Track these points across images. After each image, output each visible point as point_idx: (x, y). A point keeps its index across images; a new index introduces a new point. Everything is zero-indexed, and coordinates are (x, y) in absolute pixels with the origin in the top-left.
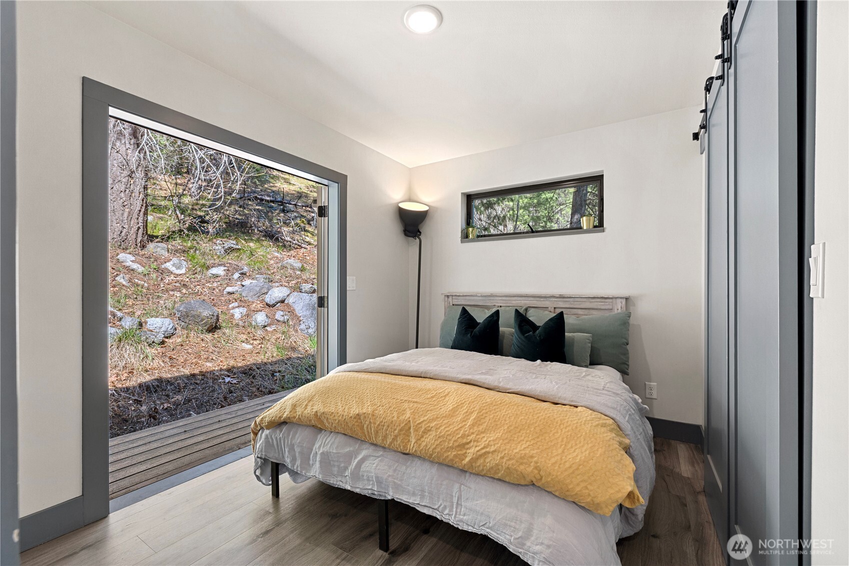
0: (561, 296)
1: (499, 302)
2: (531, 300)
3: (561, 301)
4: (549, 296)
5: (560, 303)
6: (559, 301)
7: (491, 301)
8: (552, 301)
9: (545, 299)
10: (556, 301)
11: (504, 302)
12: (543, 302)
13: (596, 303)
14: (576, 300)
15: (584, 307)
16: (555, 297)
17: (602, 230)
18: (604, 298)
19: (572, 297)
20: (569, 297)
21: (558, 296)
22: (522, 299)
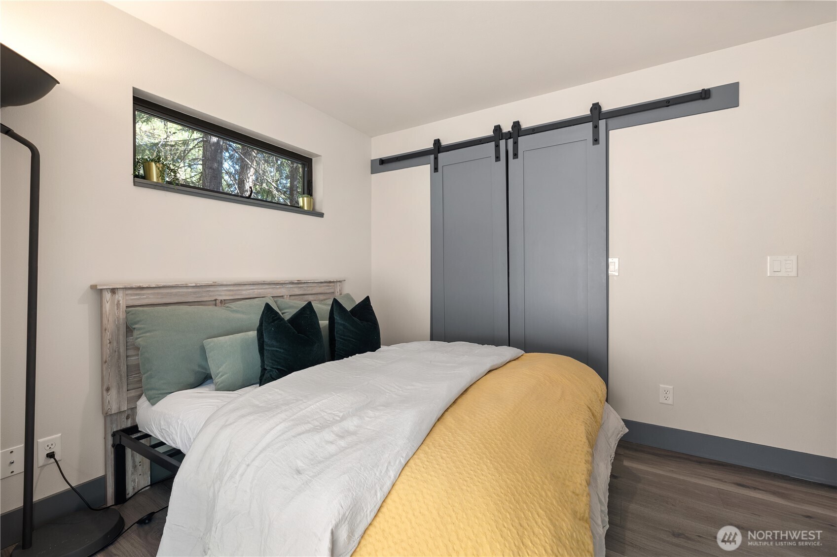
0: (299, 282)
1: (223, 293)
2: (266, 288)
3: (296, 287)
4: (288, 282)
5: (295, 290)
6: (294, 287)
7: (210, 294)
8: (288, 288)
10: (291, 287)
11: (231, 293)
12: (279, 290)
13: (323, 288)
15: (314, 293)
16: (292, 283)
17: (321, 215)
18: (330, 282)
19: (307, 282)
20: (305, 283)
21: (296, 282)
22: (254, 287)
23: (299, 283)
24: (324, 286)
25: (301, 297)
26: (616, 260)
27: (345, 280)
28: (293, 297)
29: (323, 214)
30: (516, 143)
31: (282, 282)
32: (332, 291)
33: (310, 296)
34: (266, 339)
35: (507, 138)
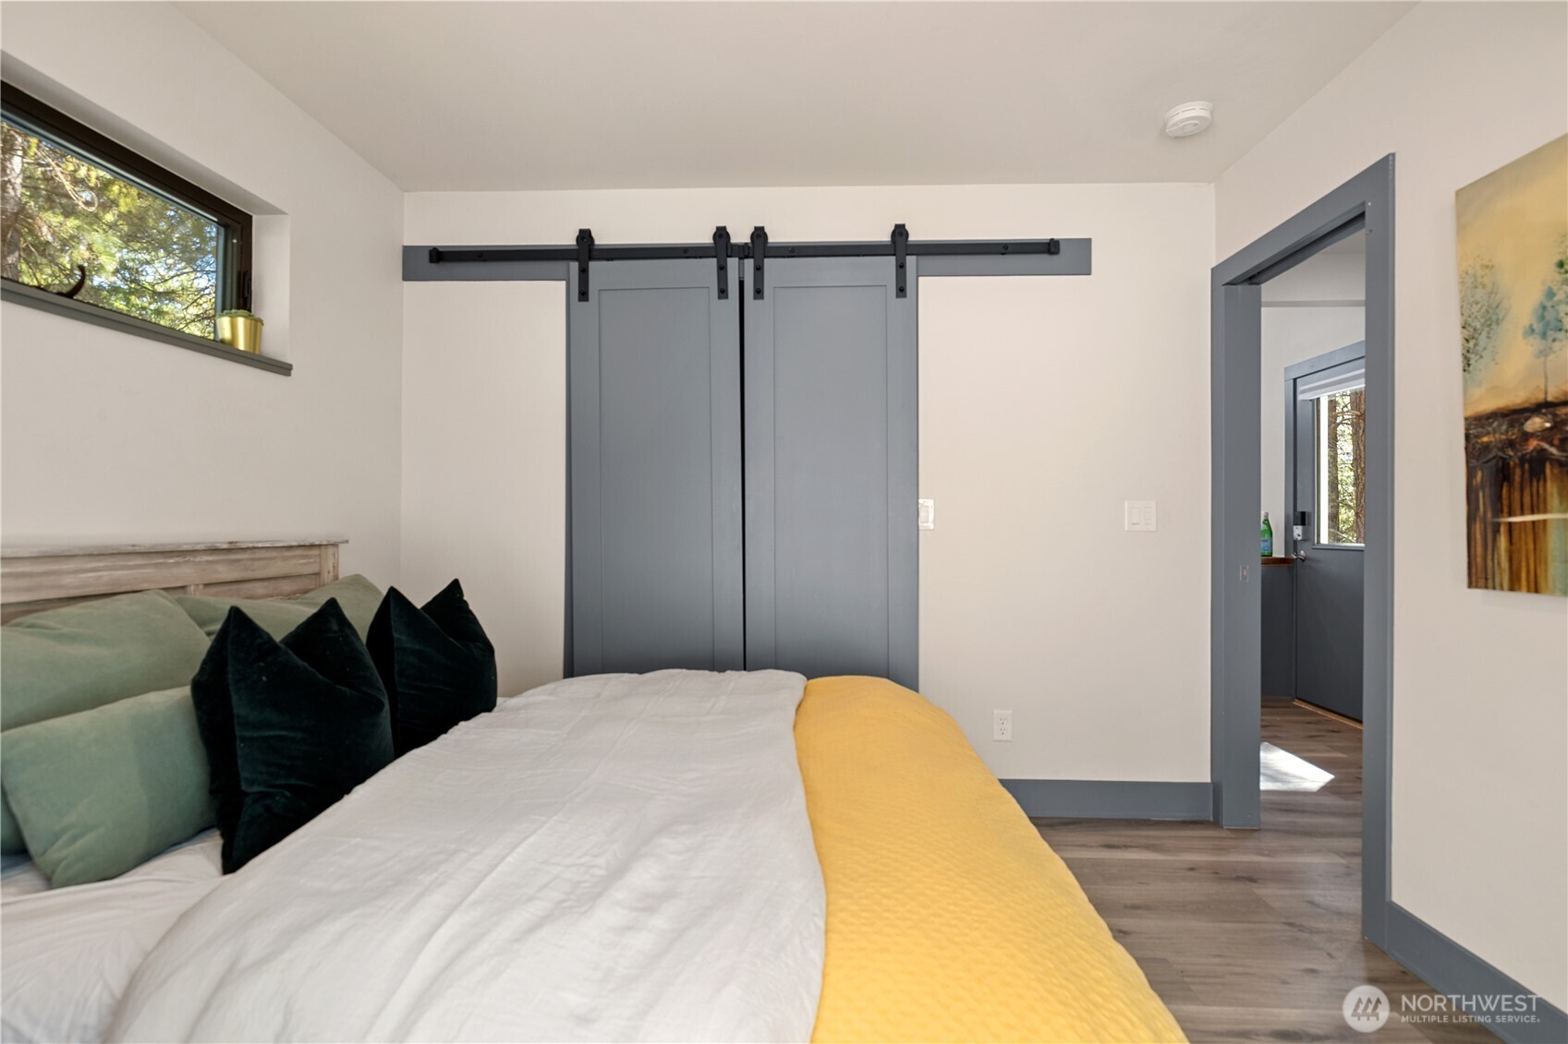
0: (232, 546)
3: (223, 561)
4: (202, 546)
5: (220, 568)
6: (218, 562)
8: (200, 563)
9: (180, 559)
10: (208, 562)
12: (176, 571)
13: (294, 561)
14: (258, 554)
15: (270, 575)
16: (214, 550)
17: (284, 369)
18: (312, 546)
19: (254, 548)
20: (248, 548)
21: (225, 546)
22: (101, 564)
23: (233, 549)
24: (295, 557)
25: (234, 587)
26: (930, 503)
27: (347, 542)
28: (214, 590)
29: (291, 366)
30: (759, 269)
31: (185, 548)
32: (315, 569)
33: (258, 585)
34: (240, 708)
35: (742, 255)
